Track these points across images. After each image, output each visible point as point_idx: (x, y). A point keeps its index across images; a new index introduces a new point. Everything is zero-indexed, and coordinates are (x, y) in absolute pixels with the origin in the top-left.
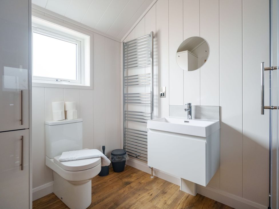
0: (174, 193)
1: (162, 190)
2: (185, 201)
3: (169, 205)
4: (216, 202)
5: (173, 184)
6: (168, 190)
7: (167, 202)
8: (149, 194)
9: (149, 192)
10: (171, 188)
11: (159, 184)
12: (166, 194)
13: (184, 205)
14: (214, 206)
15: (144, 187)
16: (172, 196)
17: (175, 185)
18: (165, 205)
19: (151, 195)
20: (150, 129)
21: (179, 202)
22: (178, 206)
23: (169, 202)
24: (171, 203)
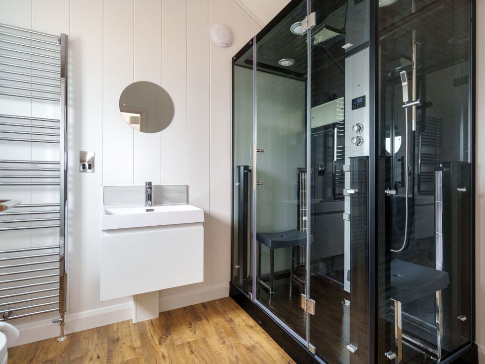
0: (131, 332)
1: (108, 340)
2: (154, 329)
3: (141, 347)
4: (184, 308)
5: (114, 324)
6: (115, 335)
7: (135, 346)
8: (91, 359)
9: (89, 357)
10: (118, 329)
11: (90, 339)
12: (120, 341)
13: (158, 333)
14: (186, 313)
15: (69, 359)
16: (131, 336)
17: (118, 323)
18: (136, 350)
19: (98, 357)
20: (104, 231)
21: (149, 335)
22: (153, 339)
23: (138, 343)
24: (141, 343)
